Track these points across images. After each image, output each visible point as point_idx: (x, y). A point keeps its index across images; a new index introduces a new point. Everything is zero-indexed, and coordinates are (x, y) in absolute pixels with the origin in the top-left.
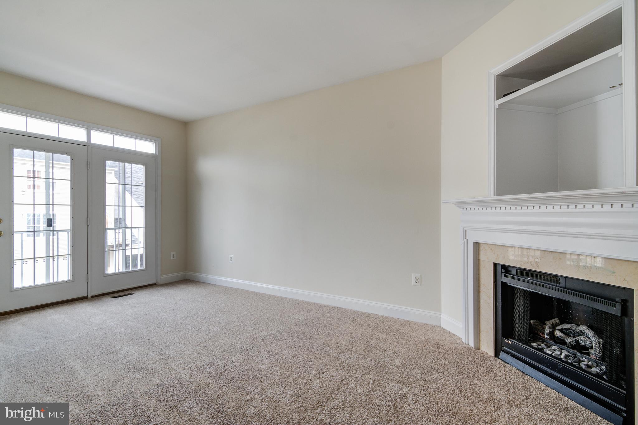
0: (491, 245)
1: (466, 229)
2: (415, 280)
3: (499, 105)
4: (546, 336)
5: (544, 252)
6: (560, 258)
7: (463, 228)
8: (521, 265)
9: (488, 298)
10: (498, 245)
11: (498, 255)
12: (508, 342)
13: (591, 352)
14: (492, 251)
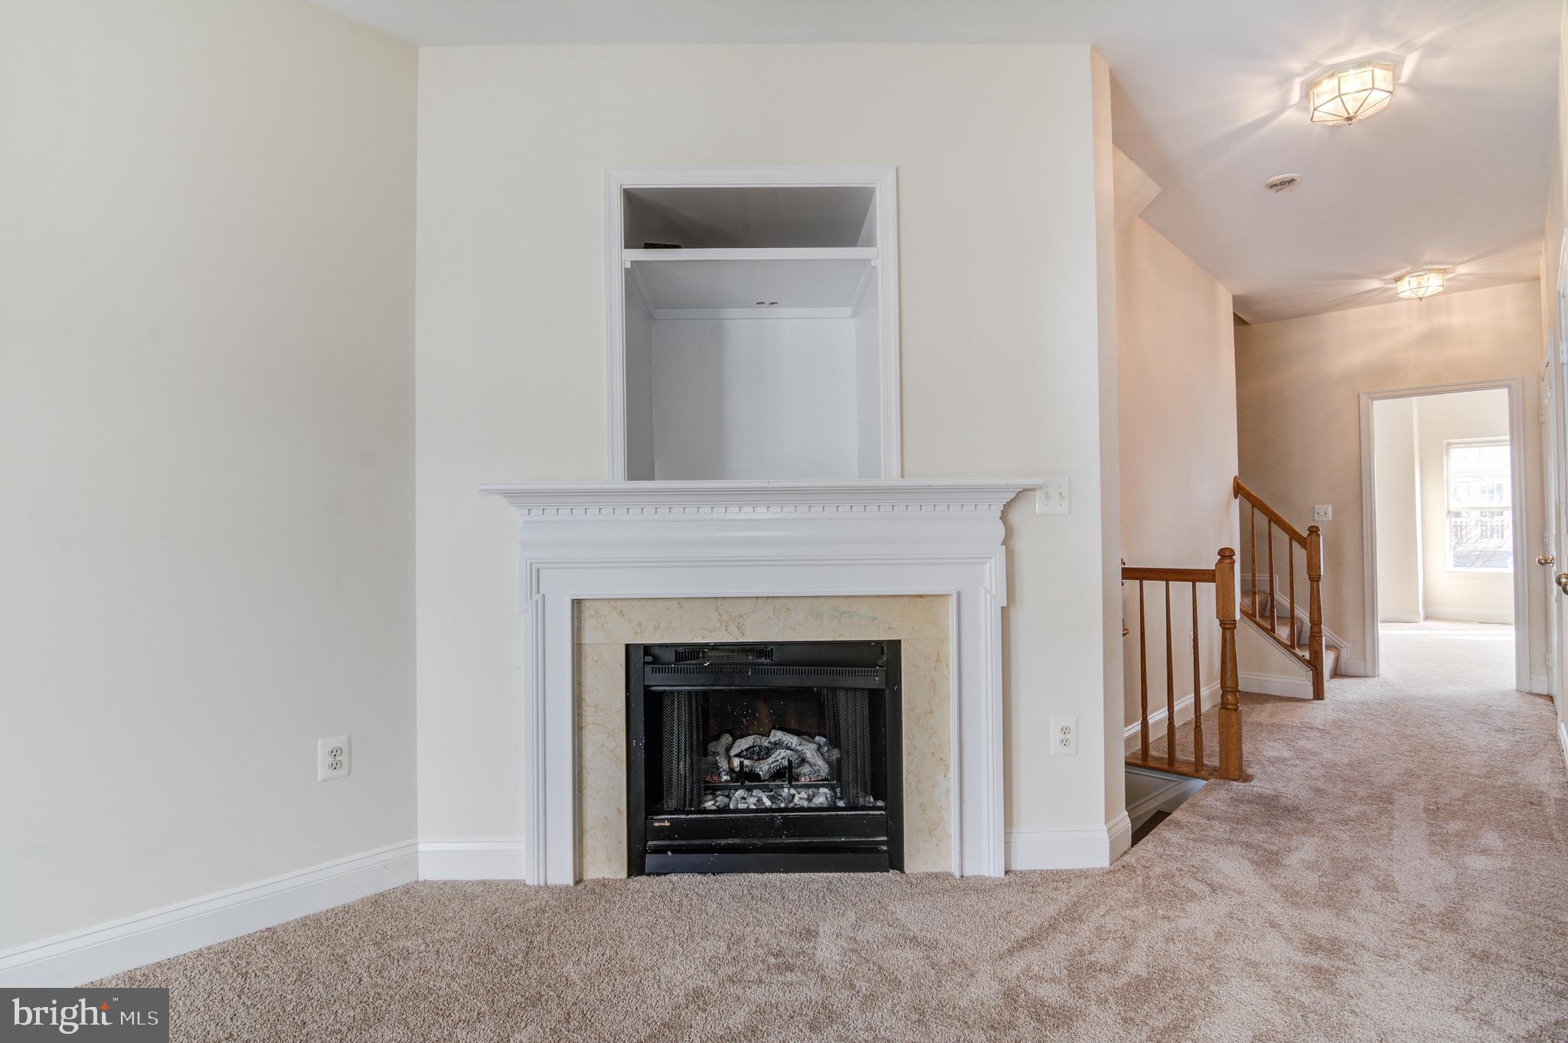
0: (619, 603)
1: (539, 566)
2: (330, 760)
3: (632, 262)
4: (725, 778)
5: (755, 600)
6: (787, 608)
7: (531, 565)
8: (703, 637)
9: (609, 737)
10: (639, 599)
11: (640, 624)
12: (663, 824)
13: (802, 772)
14: (623, 616)
